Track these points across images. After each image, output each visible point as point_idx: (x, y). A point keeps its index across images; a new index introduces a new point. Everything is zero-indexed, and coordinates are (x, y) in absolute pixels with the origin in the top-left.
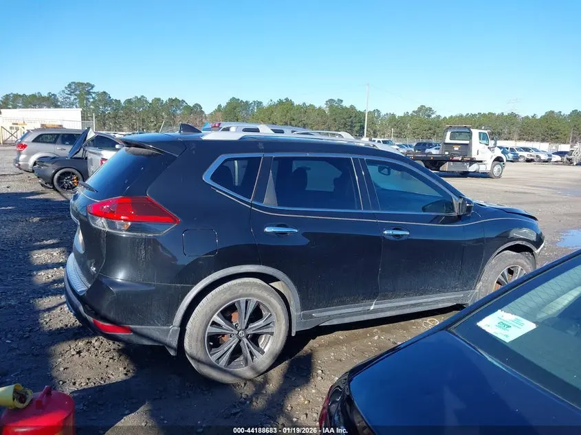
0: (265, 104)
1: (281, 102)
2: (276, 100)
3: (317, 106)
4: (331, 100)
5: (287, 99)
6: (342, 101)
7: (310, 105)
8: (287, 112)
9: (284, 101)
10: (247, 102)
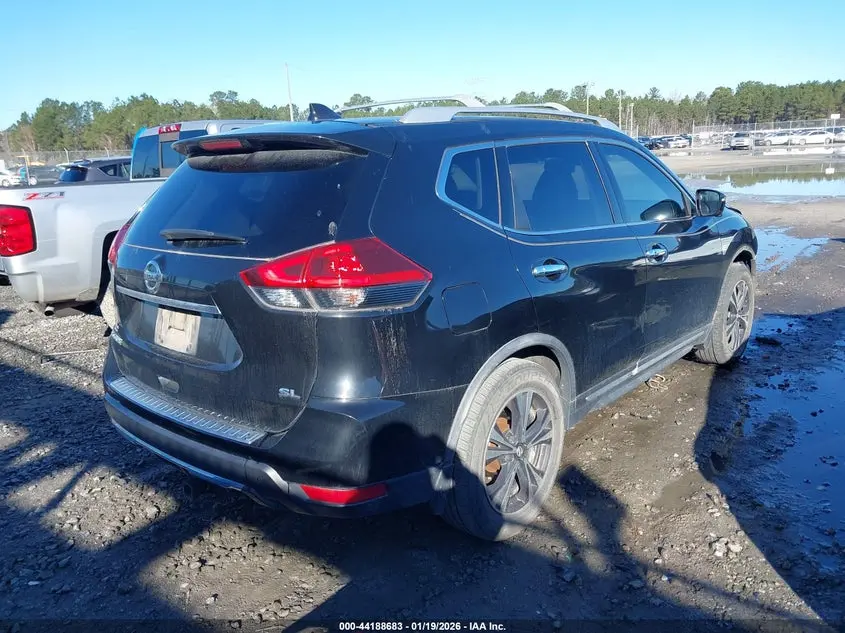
0: (108, 105)
1: (134, 101)
2: (125, 98)
3: (198, 104)
4: (219, 94)
5: (144, 96)
6: (236, 94)
7: (186, 103)
8: (150, 116)
9: (141, 99)
10: (73, 104)
